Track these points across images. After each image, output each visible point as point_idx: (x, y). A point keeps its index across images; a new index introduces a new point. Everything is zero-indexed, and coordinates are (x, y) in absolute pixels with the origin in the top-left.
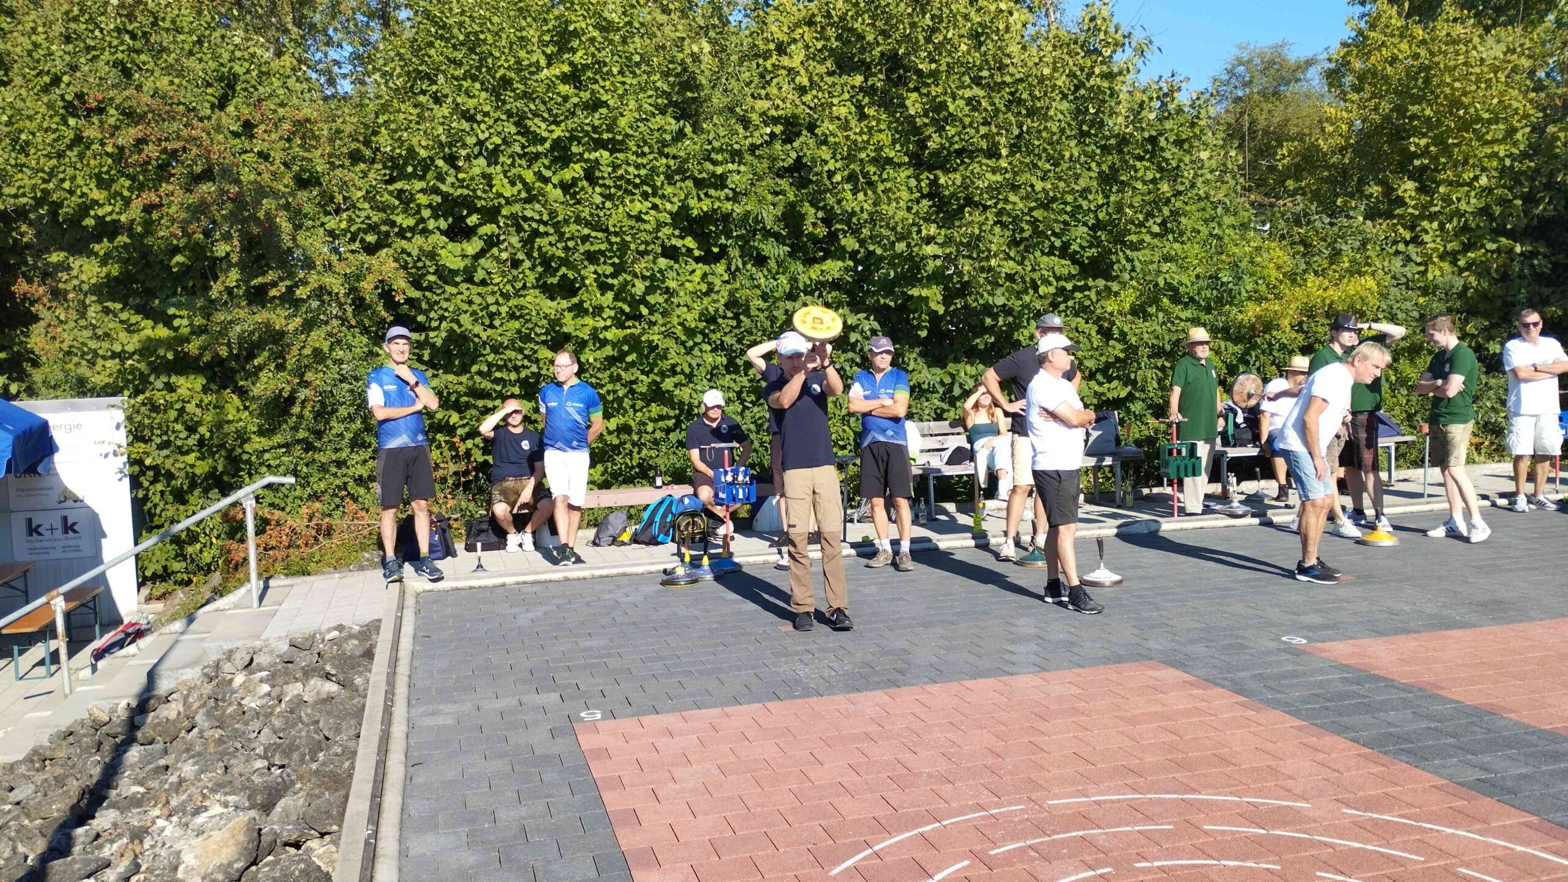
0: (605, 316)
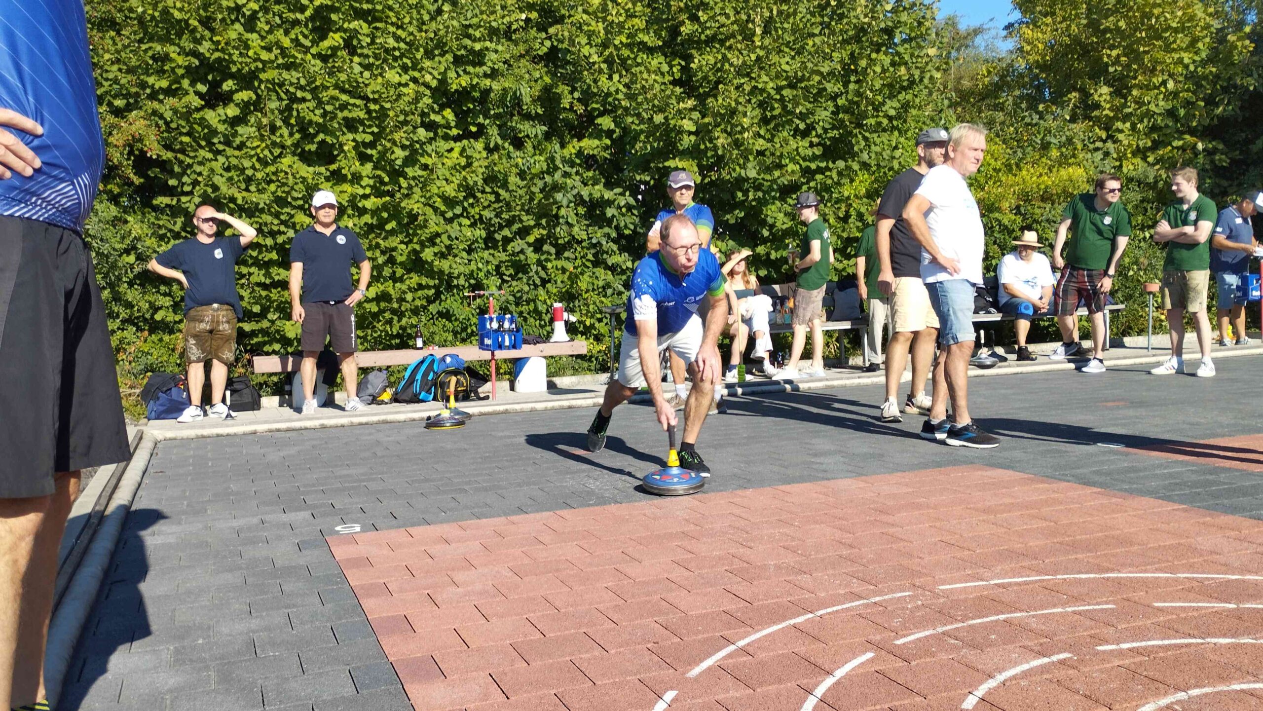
0: (363, 183)
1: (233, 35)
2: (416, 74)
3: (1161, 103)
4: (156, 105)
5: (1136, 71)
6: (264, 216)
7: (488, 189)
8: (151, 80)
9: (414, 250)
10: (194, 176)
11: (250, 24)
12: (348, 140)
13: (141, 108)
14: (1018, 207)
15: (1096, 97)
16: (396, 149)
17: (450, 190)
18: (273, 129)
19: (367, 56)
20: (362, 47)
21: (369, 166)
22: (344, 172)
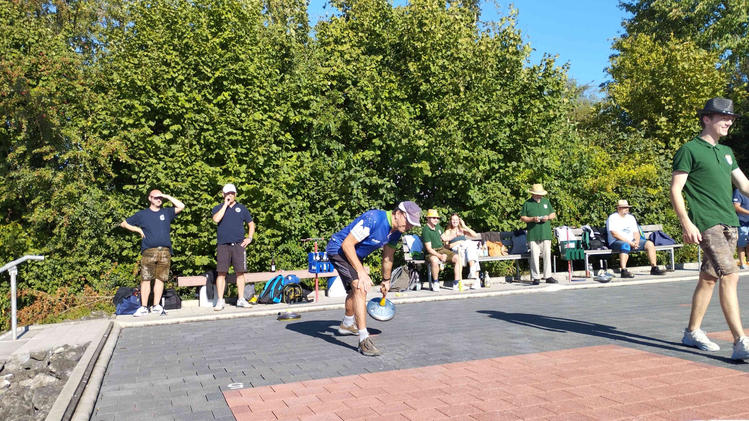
0: (241, 176)
1: (170, 94)
2: (272, 114)
3: (697, 127)
4: (126, 133)
5: (681, 109)
6: (185, 196)
7: (312, 179)
8: (124, 119)
9: (270, 214)
10: (146, 173)
11: (179, 89)
12: (232, 152)
13: (118, 135)
14: (617, 188)
15: (659, 124)
16: (259, 157)
17: (290, 180)
18: (192, 145)
19: (244, 104)
20: (241, 100)
21: (245, 166)
22: (230, 169)
